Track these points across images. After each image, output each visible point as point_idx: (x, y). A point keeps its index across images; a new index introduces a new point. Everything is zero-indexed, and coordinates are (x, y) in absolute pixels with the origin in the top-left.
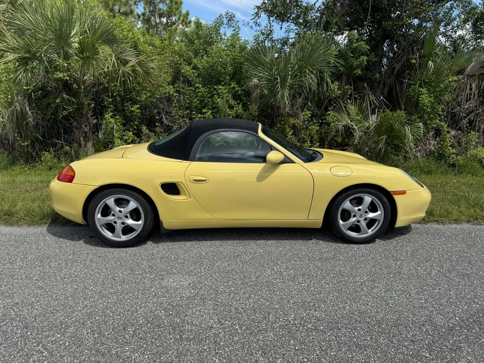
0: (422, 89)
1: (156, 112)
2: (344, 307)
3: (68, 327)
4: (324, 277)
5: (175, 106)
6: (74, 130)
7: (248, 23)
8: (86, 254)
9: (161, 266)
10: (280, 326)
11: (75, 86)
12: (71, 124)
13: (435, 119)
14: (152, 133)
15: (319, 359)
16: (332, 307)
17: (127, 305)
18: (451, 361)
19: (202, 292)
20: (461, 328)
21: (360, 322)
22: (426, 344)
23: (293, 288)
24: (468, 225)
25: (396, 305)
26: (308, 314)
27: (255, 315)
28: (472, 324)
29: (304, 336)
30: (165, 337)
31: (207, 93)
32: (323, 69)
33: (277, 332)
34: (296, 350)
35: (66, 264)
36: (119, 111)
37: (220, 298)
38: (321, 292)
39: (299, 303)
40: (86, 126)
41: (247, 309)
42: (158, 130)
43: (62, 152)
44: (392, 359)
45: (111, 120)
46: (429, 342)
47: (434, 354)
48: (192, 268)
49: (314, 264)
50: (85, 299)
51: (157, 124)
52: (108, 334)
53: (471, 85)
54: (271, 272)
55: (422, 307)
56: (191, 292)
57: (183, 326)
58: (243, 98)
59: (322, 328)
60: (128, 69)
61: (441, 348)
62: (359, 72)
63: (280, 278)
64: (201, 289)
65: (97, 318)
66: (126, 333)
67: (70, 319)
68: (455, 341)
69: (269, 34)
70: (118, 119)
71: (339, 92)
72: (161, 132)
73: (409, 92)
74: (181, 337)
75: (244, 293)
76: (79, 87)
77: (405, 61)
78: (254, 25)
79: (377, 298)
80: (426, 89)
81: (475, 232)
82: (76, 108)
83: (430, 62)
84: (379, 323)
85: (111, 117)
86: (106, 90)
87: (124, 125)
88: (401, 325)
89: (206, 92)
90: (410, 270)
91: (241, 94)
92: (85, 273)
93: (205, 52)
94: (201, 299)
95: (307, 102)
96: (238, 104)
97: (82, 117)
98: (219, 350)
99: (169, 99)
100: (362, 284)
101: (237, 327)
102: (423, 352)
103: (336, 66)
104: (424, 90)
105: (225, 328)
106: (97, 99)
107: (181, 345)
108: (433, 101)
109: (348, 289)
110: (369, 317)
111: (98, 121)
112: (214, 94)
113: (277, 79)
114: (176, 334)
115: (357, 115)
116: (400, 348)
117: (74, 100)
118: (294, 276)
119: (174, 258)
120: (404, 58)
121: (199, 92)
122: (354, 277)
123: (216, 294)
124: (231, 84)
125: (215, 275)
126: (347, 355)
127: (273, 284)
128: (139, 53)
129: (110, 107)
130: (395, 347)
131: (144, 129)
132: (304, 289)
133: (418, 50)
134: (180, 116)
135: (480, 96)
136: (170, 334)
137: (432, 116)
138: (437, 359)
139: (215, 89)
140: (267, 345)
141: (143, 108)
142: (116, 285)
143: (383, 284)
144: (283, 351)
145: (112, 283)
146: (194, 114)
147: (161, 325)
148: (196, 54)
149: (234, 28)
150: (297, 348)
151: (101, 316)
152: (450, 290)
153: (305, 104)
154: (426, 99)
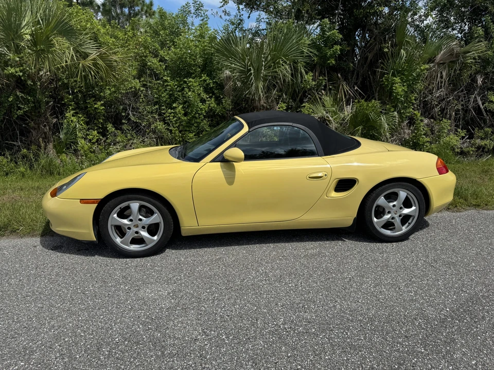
0: (395, 78)
1: (122, 108)
2: (334, 306)
3: (32, 352)
4: (311, 276)
5: (143, 101)
6: (32, 131)
7: (217, 13)
8: (51, 267)
9: (137, 275)
10: (269, 333)
11: (29, 82)
12: (27, 124)
13: (409, 108)
14: (119, 131)
15: (314, 365)
16: (323, 307)
17: (101, 322)
18: (446, 354)
19: (182, 302)
20: (452, 319)
21: (352, 321)
22: (420, 339)
23: (280, 289)
24: (448, 213)
25: (387, 299)
26: (298, 317)
27: (242, 322)
28: (462, 314)
29: (296, 340)
30: (145, 354)
31: (176, 87)
32: (296, 59)
33: (266, 338)
34: (288, 357)
35: (29, 280)
36: (81, 108)
37: (203, 306)
38: (309, 292)
39: (288, 305)
40: (45, 126)
41: (233, 316)
42: (125, 127)
43: (19, 155)
44: (388, 358)
45: (72, 118)
46: (423, 336)
47: (429, 349)
48: (171, 276)
49: (300, 262)
50: (52, 319)
51: (123, 121)
52: (80, 357)
53: (441, 73)
54: (256, 273)
55: (412, 300)
56: (171, 302)
57: (164, 341)
58: (216, 91)
59: (313, 330)
60: (88, 62)
61: (435, 342)
62: (333, 62)
63: (265, 280)
64: (181, 298)
65: (66, 339)
66: (100, 354)
67: (35, 343)
68: (448, 333)
69: (239, 24)
70: (80, 117)
71: (314, 83)
72: (128, 129)
73: (383, 81)
74: (163, 353)
75: (228, 299)
76: (35, 84)
77: (377, 50)
78: (223, 15)
79: (367, 294)
80: (399, 78)
81: (456, 219)
82: (32, 106)
83: (402, 50)
84: (371, 320)
85: (73, 116)
86: (66, 86)
87: (87, 123)
88: (394, 321)
89: (176, 85)
90: (397, 262)
91: (213, 87)
92: (51, 289)
93: (172, 43)
94: (182, 309)
95: (282, 94)
96: (211, 97)
97: (40, 116)
98: (205, 364)
99: (135, 94)
100: (350, 280)
101: (224, 337)
102: (418, 347)
103: (310, 56)
104: (397, 79)
105: (211, 339)
106: (56, 96)
107: (163, 362)
108: (406, 90)
109: (337, 286)
110: (361, 315)
111: (59, 120)
112: (184, 88)
113: (250, 70)
114: (156, 350)
115: (333, 106)
116: (395, 345)
117: (29, 98)
118: (281, 276)
119: (151, 265)
120: (377, 47)
121: (167, 85)
122: (342, 273)
123: (199, 302)
124: (202, 77)
125: (197, 281)
126: (342, 357)
127: (259, 287)
128: (100, 45)
129: (71, 105)
130: (390, 345)
131: (110, 127)
132: (292, 290)
133: (389, 38)
134: (149, 112)
135: (450, 84)
136: (150, 351)
137: (405, 105)
138: (433, 354)
139: (185, 82)
140: (257, 355)
141: (107, 105)
142: (86, 300)
143: (371, 279)
144: (275, 359)
145: (82, 298)
146: (164, 109)
147: (140, 341)
148: (163, 45)
149: (202, 18)
150: (289, 355)
151: (71, 337)
152: (438, 280)
153: (280, 97)
154: (399, 88)
